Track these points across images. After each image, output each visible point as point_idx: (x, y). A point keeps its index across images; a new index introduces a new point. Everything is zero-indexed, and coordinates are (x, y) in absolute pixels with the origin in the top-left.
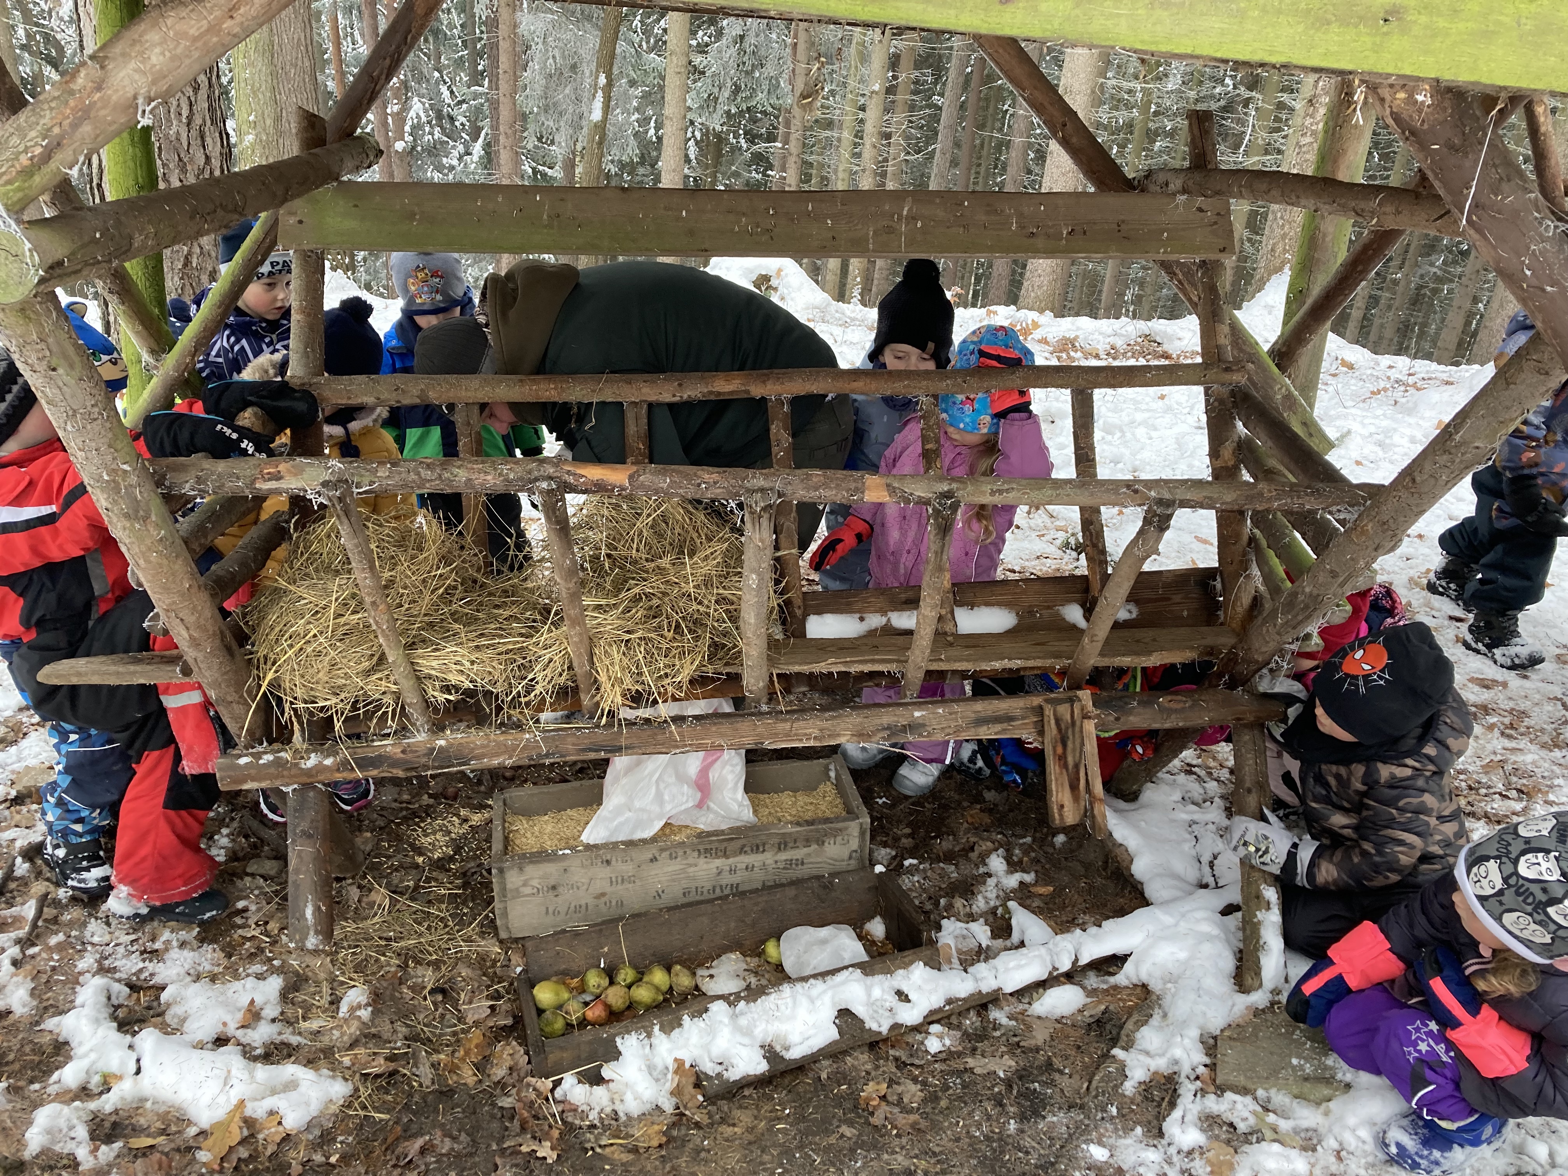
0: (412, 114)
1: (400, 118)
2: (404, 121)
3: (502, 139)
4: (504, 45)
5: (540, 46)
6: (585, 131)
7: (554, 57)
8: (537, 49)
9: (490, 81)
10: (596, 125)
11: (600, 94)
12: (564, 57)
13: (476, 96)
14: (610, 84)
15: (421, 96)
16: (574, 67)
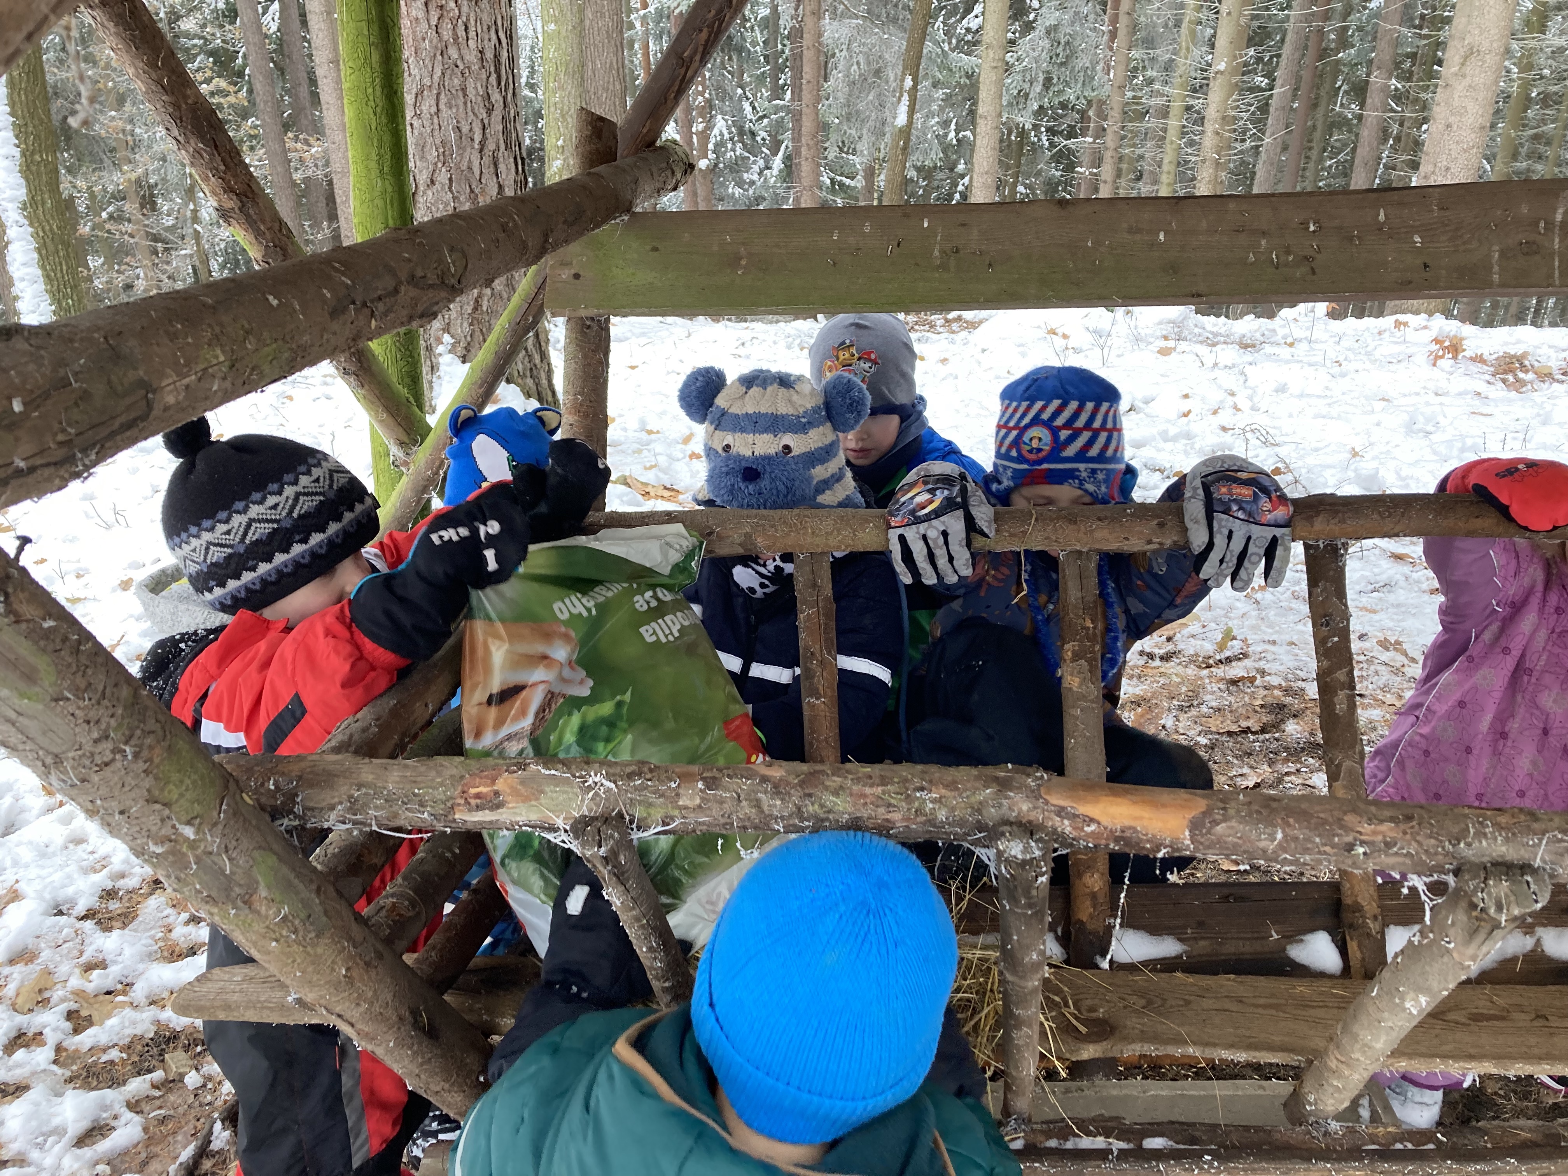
0: (716, 131)
1: (704, 136)
2: (708, 138)
3: (804, 151)
4: (808, 55)
5: (844, 53)
6: (888, 138)
7: (858, 63)
8: (841, 56)
9: (793, 93)
10: (900, 130)
11: (906, 97)
12: (869, 63)
13: (777, 109)
14: (915, 87)
15: (724, 113)
16: (878, 73)
